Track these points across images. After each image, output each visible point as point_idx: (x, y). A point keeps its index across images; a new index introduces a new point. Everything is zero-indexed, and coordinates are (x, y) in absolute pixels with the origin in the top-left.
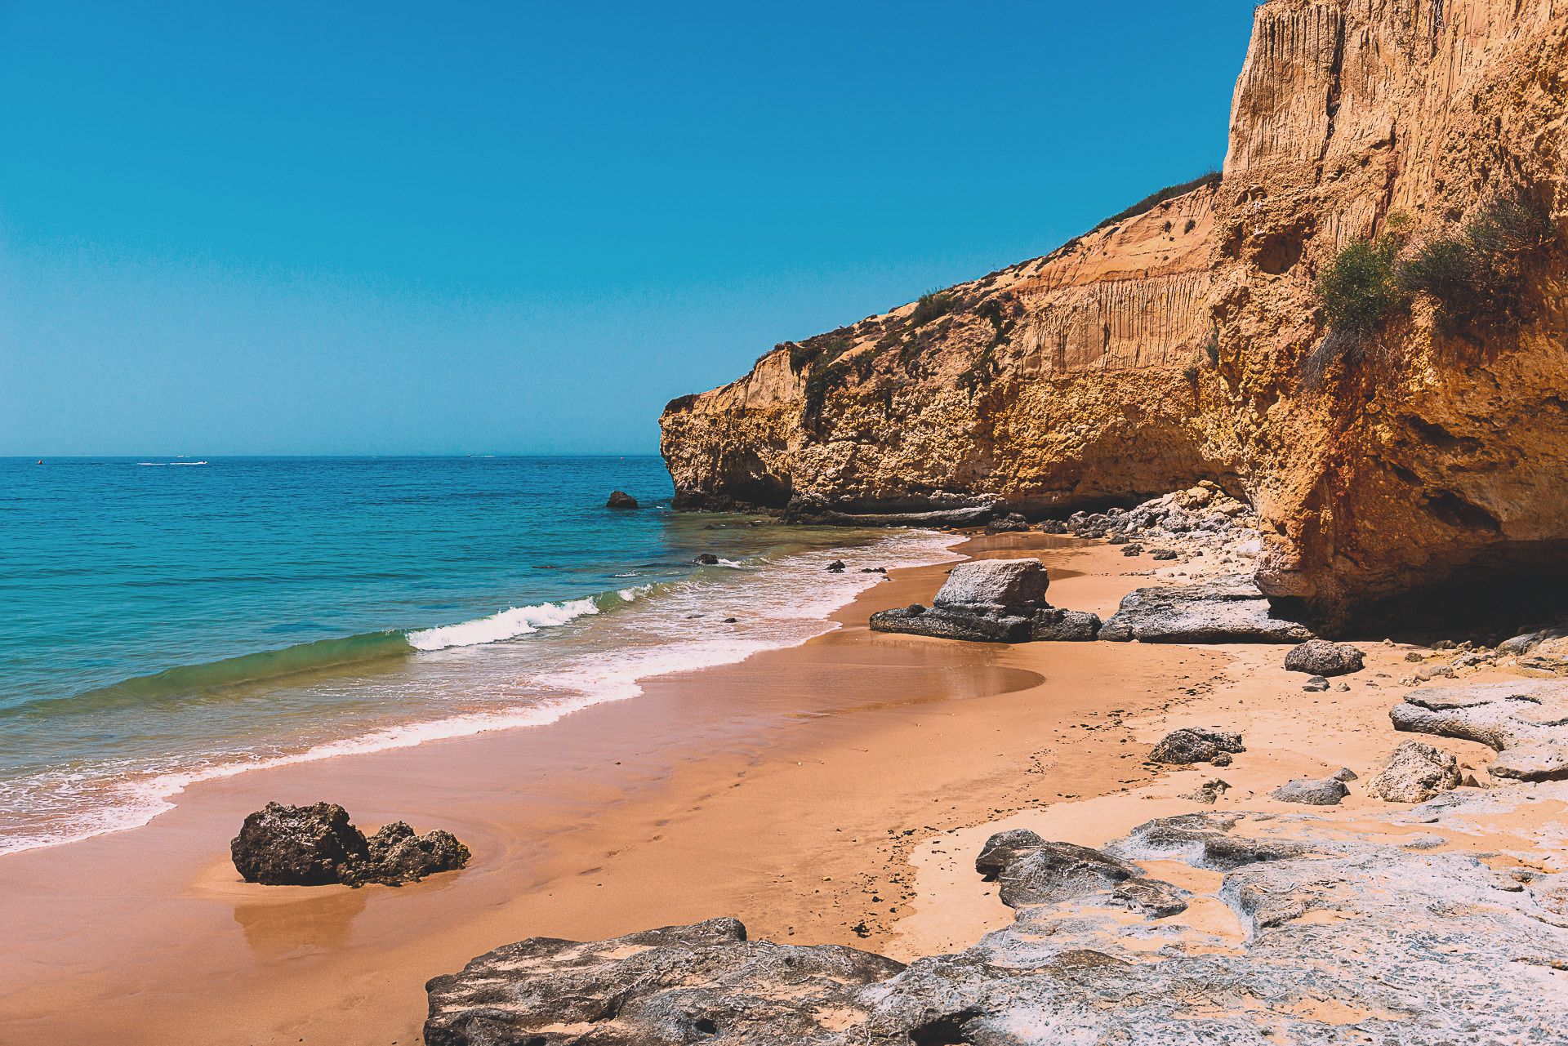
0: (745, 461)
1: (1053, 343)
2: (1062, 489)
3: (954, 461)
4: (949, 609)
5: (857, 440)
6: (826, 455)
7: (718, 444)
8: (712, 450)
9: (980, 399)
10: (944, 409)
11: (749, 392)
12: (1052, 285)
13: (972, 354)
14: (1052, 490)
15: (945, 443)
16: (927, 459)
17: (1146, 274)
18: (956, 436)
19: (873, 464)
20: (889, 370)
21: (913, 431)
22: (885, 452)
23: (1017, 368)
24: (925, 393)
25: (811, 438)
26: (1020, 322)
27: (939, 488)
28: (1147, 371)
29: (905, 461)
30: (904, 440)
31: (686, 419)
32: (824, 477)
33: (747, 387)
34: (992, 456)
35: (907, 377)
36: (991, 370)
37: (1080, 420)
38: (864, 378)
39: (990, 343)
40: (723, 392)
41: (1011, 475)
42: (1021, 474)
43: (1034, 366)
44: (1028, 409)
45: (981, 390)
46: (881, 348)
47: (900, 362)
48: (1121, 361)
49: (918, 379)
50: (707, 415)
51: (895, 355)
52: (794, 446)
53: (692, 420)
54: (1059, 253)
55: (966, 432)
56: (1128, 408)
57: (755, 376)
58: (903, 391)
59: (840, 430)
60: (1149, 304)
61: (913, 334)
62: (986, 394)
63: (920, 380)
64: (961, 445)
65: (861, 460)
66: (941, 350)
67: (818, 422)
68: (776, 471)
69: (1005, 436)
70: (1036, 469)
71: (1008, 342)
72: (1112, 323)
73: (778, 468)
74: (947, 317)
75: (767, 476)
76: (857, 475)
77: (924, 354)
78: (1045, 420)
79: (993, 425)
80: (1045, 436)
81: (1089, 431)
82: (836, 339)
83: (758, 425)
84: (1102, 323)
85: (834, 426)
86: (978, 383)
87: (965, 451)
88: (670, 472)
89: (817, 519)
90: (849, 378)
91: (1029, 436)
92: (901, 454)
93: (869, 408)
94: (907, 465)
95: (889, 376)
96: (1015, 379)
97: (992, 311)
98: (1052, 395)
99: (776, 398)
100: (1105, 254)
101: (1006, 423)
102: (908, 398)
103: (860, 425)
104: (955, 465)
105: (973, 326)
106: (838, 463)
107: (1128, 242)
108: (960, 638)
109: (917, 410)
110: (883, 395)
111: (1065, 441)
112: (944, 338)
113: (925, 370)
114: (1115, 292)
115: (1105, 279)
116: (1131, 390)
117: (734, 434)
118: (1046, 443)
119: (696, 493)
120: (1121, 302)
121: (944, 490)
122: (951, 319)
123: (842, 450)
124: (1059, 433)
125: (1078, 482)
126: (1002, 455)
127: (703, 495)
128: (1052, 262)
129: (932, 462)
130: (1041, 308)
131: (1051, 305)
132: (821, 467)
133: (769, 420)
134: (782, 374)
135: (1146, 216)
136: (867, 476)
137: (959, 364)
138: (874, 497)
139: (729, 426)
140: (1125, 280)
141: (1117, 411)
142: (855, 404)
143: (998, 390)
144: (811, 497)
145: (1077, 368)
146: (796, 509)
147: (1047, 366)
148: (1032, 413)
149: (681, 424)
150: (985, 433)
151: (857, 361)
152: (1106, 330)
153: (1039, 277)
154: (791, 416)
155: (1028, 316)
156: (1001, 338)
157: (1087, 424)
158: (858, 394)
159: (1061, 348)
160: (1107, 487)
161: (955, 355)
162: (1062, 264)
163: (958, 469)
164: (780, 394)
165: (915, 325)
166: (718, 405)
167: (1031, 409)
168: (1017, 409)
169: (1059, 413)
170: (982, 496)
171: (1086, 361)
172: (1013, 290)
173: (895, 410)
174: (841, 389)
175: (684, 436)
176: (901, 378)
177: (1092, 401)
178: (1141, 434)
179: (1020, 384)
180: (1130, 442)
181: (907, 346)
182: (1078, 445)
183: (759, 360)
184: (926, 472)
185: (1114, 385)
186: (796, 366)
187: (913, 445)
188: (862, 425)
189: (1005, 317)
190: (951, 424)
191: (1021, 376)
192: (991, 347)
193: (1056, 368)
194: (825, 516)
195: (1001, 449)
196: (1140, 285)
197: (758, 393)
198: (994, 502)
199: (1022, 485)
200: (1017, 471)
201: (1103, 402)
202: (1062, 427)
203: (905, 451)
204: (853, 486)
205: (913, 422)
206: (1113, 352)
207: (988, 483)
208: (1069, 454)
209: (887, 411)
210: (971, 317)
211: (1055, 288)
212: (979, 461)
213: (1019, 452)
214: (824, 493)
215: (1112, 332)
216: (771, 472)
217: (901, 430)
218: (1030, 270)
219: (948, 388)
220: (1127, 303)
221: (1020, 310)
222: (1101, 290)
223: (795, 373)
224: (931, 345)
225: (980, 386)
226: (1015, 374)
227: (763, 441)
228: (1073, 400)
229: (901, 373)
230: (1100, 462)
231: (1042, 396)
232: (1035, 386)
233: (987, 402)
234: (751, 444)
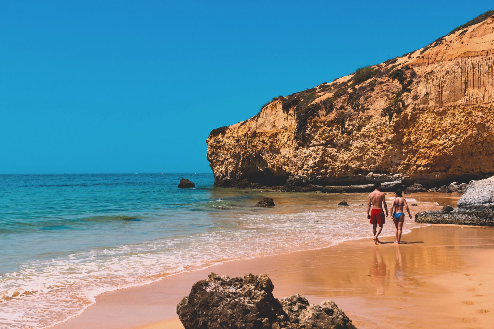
0: (255, 161)
1: (436, 91)
2: (441, 171)
3: (381, 156)
4: (471, 208)
5: (325, 145)
6: (308, 153)
7: (239, 152)
8: (236, 156)
9: (395, 122)
10: (375, 128)
11: (258, 124)
12: (431, 61)
13: (389, 98)
14: (436, 171)
15: (375, 146)
16: (365, 155)
17: (488, 53)
18: (382, 142)
19: (334, 158)
20: (342, 108)
21: (357, 140)
22: (341, 152)
23: (415, 105)
24: (363, 119)
25: (300, 145)
26: (415, 80)
27: (371, 171)
28: (490, 105)
29: (352, 157)
30: (352, 145)
31: (221, 139)
32: (307, 166)
33: (257, 121)
34: (402, 153)
35: (353, 111)
36: (401, 106)
37: (451, 133)
38: (329, 112)
39: (399, 92)
40: (242, 124)
41: (413, 164)
42: (418, 163)
43: (424, 104)
44: (422, 127)
45: (396, 117)
46: (336, 96)
47: (348, 103)
48: (475, 100)
49: (359, 112)
50: (234, 137)
51: (345, 100)
52: (284, 152)
53: (225, 140)
54: (433, 45)
55: (387, 140)
56: (479, 126)
57: (261, 115)
58: (351, 118)
59: (316, 140)
60: (490, 69)
61: (354, 88)
62: (398, 119)
63: (361, 112)
64: (385, 147)
65: (328, 156)
66: (371, 96)
67: (304, 136)
68: (274, 166)
69: (409, 142)
70: (426, 160)
71: (409, 91)
72: (469, 79)
73: (274, 164)
74: (372, 79)
75: (268, 169)
76: (326, 164)
77: (362, 99)
78: (431, 133)
79: (402, 136)
80: (431, 142)
81: (456, 138)
82: (307, 94)
83: (263, 142)
84: (463, 79)
85: (313, 138)
86: (394, 113)
87: (387, 150)
88: (212, 169)
89: (304, 188)
90: (320, 112)
91: (423, 142)
92: (350, 153)
93: (332, 128)
94: (353, 159)
95: (342, 110)
96: (414, 111)
97: (398, 75)
98: (435, 119)
99: (274, 126)
100: (462, 43)
101: (409, 135)
102: (354, 122)
103: (327, 137)
104: (381, 158)
105: (388, 83)
106: (315, 158)
107: (475, 37)
108: (481, 225)
109: (359, 129)
110: (340, 121)
111: (443, 145)
112: (372, 90)
113: (363, 107)
114: (470, 63)
115: (463, 56)
116: (481, 115)
117: (249, 147)
118: (432, 146)
119: (227, 179)
120: (474, 68)
121: (374, 172)
122: (376, 80)
123: (317, 151)
124: (439, 140)
125: (450, 167)
126: (408, 153)
127: (231, 180)
128: (429, 49)
129: (368, 157)
130: (427, 73)
131: (432, 71)
132: (306, 160)
133: (270, 138)
134: (277, 113)
135: (484, 23)
136: (331, 165)
137: (381, 104)
138: (335, 177)
139: (246, 143)
140: (475, 56)
141: (473, 127)
142: (324, 126)
143: (405, 117)
144: (300, 177)
145: (449, 104)
146: (292, 183)
147: (432, 103)
148: (424, 129)
149: (219, 142)
150: (398, 140)
151: (325, 103)
152: (466, 83)
153: (423, 57)
154: (283, 135)
155: (420, 77)
156: (406, 89)
157: (456, 135)
158: (326, 120)
159: (440, 93)
160: (466, 169)
161: (379, 99)
162: (435, 51)
163: (383, 161)
164: (276, 124)
165: (355, 84)
166: (240, 132)
167: (423, 127)
168: (416, 127)
169: (439, 129)
170: (396, 175)
171: (455, 100)
172: (410, 64)
173: (347, 128)
174: (316, 118)
175: (220, 149)
176: (349, 111)
177: (458, 122)
178: (486, 140)
179: (417, 113)
180: (480, 145)
181: (351, 95)
182: (450, 147)
183: (264, 107)
184: (364, 163)
185: (471, 113)
186: (286, 108)
187: (356, 147)
188: (328, 137)
189: (406, 78)
190: (379, 136)
191: (417, 109)
192: (399, 94)
193: (437, 105)
194: (308, 187)
195: (407, 149)
196: (484, 59)
197: (263, 124)
198: (403, 178)
199: (419, 169)
200: (416, 161)
201: (464, 123)
202: (441, 137)
203: (352, 151)
204: (323, 171)
205: (357, 135)
206: (470, 95)
207: (399, 168)
208: (445, 151)
209: (342, 130)
210: (387, 78)
211: (432, 63)
212: (395, 156)
213: (417, 151)
214: (307, 175)
215: (469, 84)
216: (271, 167)
217: (350, 140)
218: (417, 54)
219: (377, 116)
220: (477, 68)
221: (414, 75)
222: (462, 62)
223: (285, 112)
224: (365, 94)
225: (395, 115)
226: (414, 108)
227: (266, 150)
228: (447, 121)
229: (349, 109)
230: (462, 155)
231: (430, 120)
232: (426, 115)
233: (399, 123)
234: (259, 152)
